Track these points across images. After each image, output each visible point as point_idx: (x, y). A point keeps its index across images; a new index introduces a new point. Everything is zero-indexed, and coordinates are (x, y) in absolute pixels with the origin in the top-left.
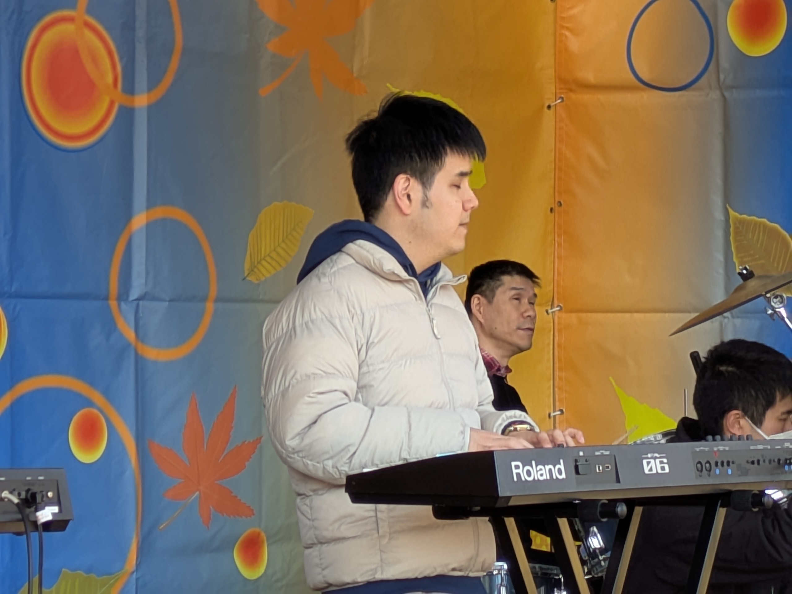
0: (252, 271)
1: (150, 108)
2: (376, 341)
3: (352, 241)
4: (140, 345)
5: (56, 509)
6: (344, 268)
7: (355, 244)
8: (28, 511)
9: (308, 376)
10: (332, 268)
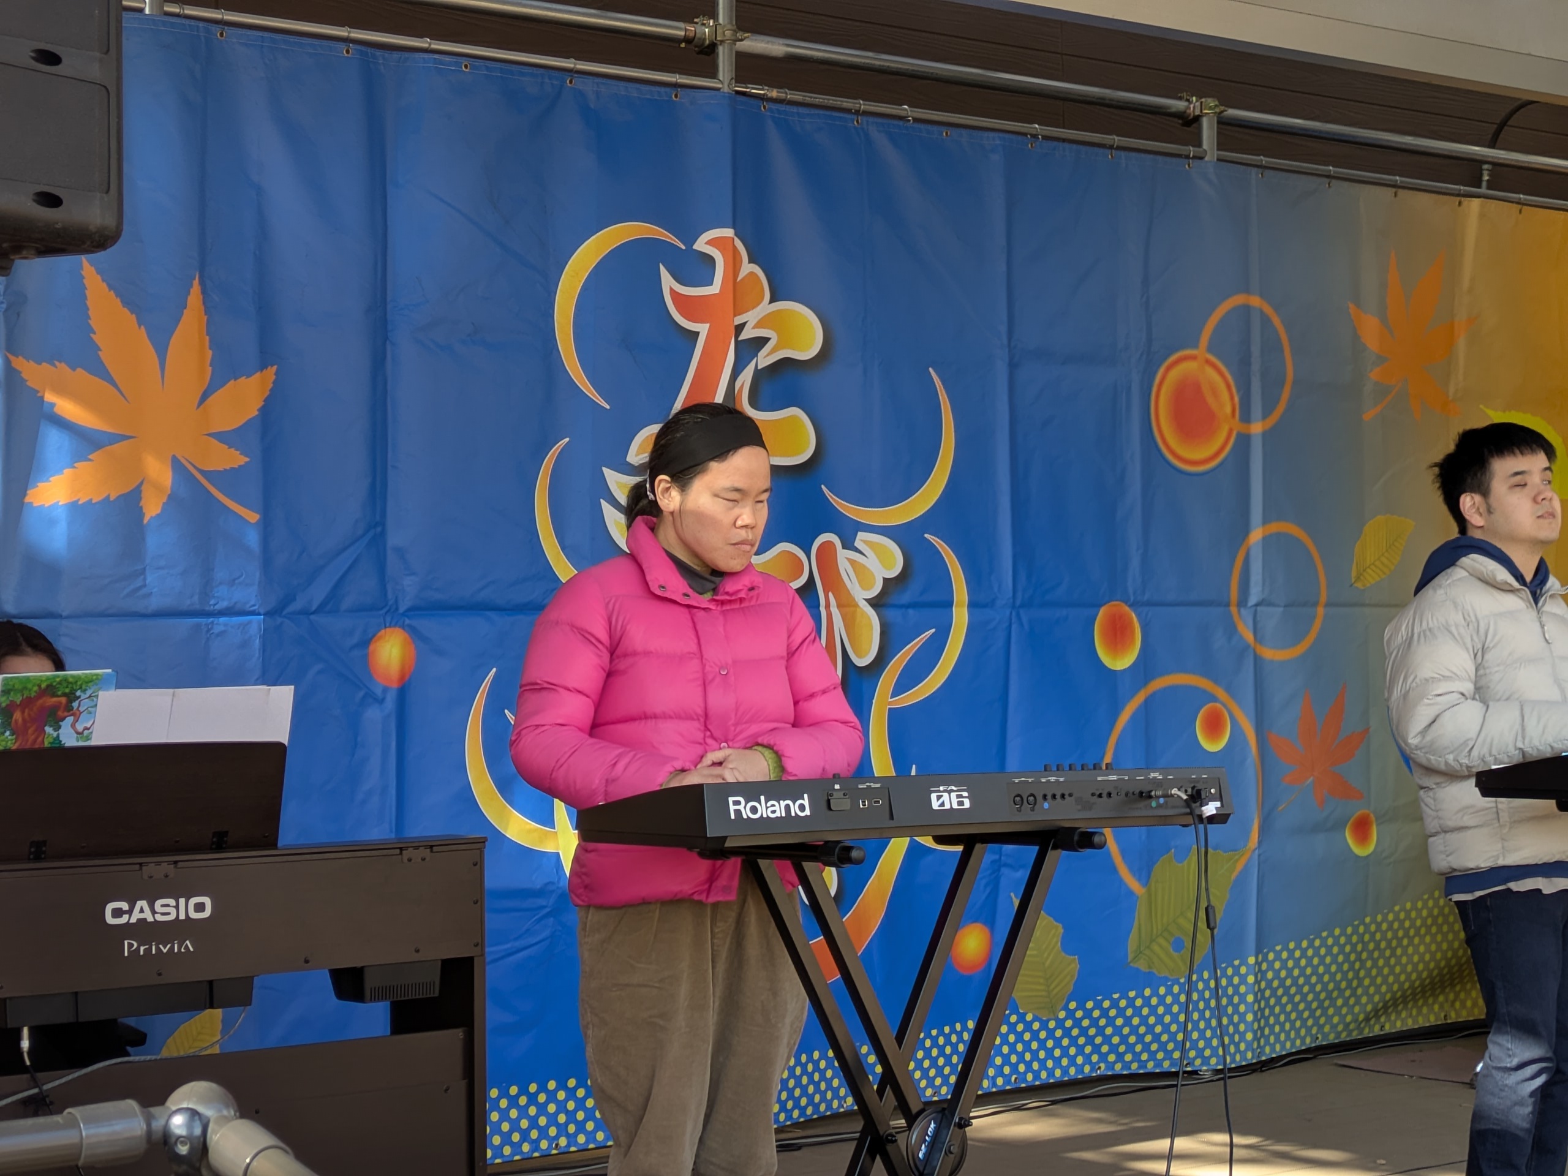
0: (1358, 578)
1: (1265, 434)
2: (1491, 645)
3: (1465, 555)
4: (1258, 646)
5: (1218, 804)
6: (1459, 580)
7: (1469, 558)
8: (1194, 805)
9: (1427, 680)
10: (1447, 580)
